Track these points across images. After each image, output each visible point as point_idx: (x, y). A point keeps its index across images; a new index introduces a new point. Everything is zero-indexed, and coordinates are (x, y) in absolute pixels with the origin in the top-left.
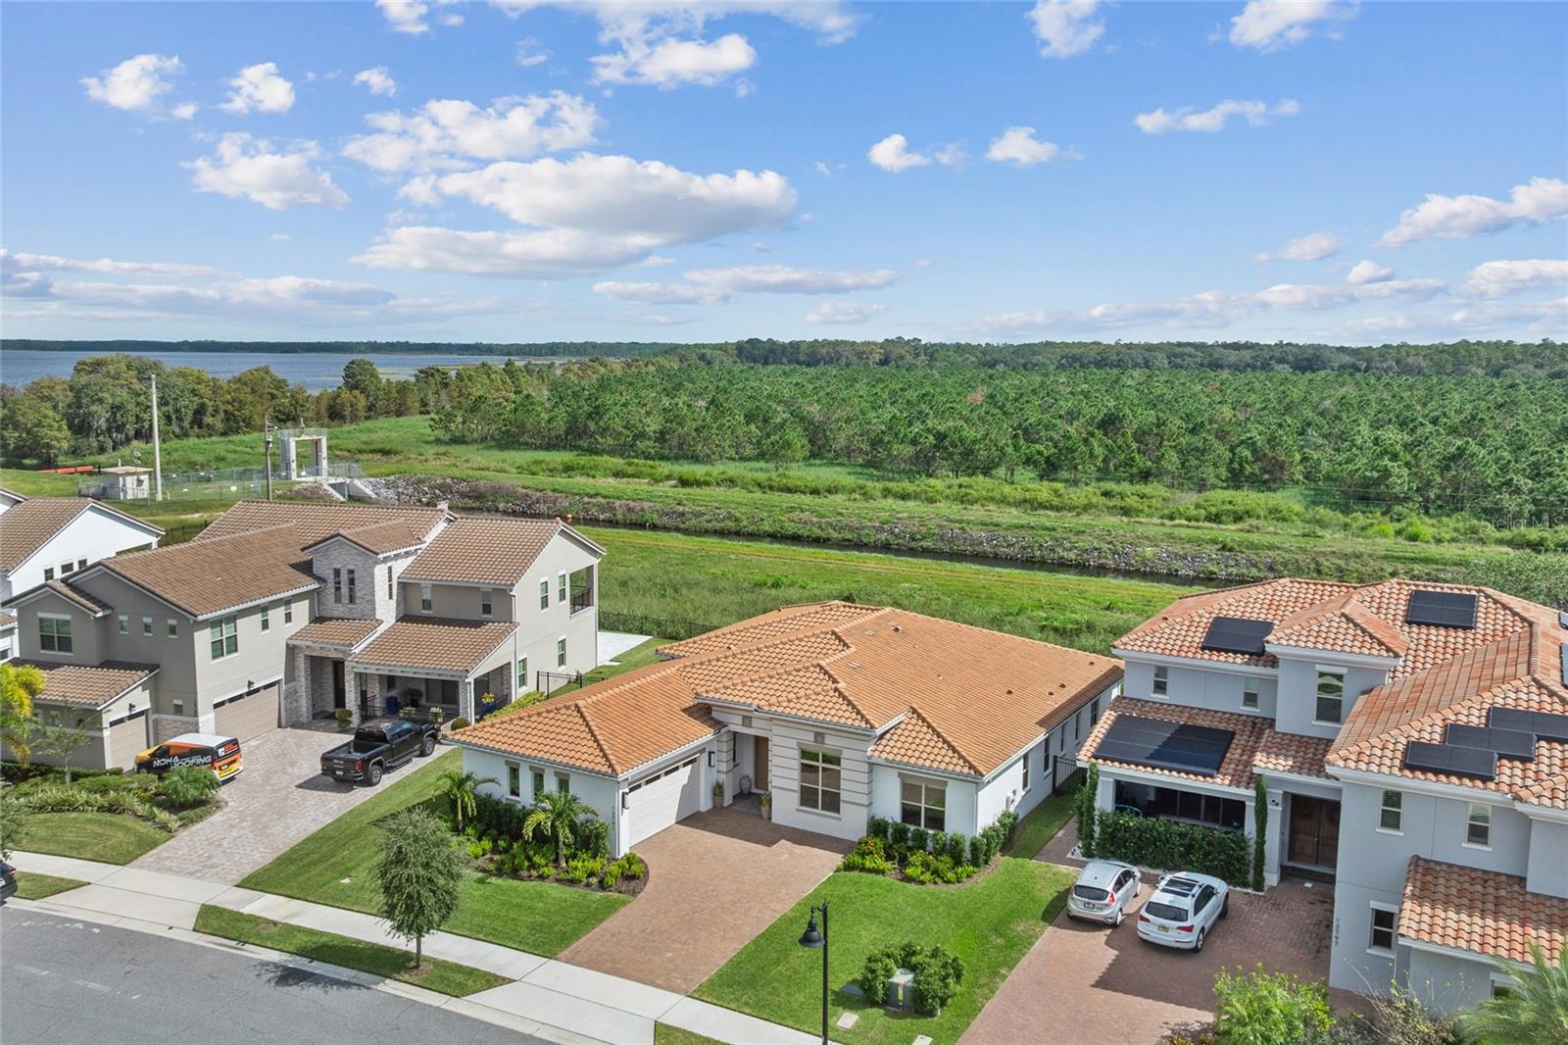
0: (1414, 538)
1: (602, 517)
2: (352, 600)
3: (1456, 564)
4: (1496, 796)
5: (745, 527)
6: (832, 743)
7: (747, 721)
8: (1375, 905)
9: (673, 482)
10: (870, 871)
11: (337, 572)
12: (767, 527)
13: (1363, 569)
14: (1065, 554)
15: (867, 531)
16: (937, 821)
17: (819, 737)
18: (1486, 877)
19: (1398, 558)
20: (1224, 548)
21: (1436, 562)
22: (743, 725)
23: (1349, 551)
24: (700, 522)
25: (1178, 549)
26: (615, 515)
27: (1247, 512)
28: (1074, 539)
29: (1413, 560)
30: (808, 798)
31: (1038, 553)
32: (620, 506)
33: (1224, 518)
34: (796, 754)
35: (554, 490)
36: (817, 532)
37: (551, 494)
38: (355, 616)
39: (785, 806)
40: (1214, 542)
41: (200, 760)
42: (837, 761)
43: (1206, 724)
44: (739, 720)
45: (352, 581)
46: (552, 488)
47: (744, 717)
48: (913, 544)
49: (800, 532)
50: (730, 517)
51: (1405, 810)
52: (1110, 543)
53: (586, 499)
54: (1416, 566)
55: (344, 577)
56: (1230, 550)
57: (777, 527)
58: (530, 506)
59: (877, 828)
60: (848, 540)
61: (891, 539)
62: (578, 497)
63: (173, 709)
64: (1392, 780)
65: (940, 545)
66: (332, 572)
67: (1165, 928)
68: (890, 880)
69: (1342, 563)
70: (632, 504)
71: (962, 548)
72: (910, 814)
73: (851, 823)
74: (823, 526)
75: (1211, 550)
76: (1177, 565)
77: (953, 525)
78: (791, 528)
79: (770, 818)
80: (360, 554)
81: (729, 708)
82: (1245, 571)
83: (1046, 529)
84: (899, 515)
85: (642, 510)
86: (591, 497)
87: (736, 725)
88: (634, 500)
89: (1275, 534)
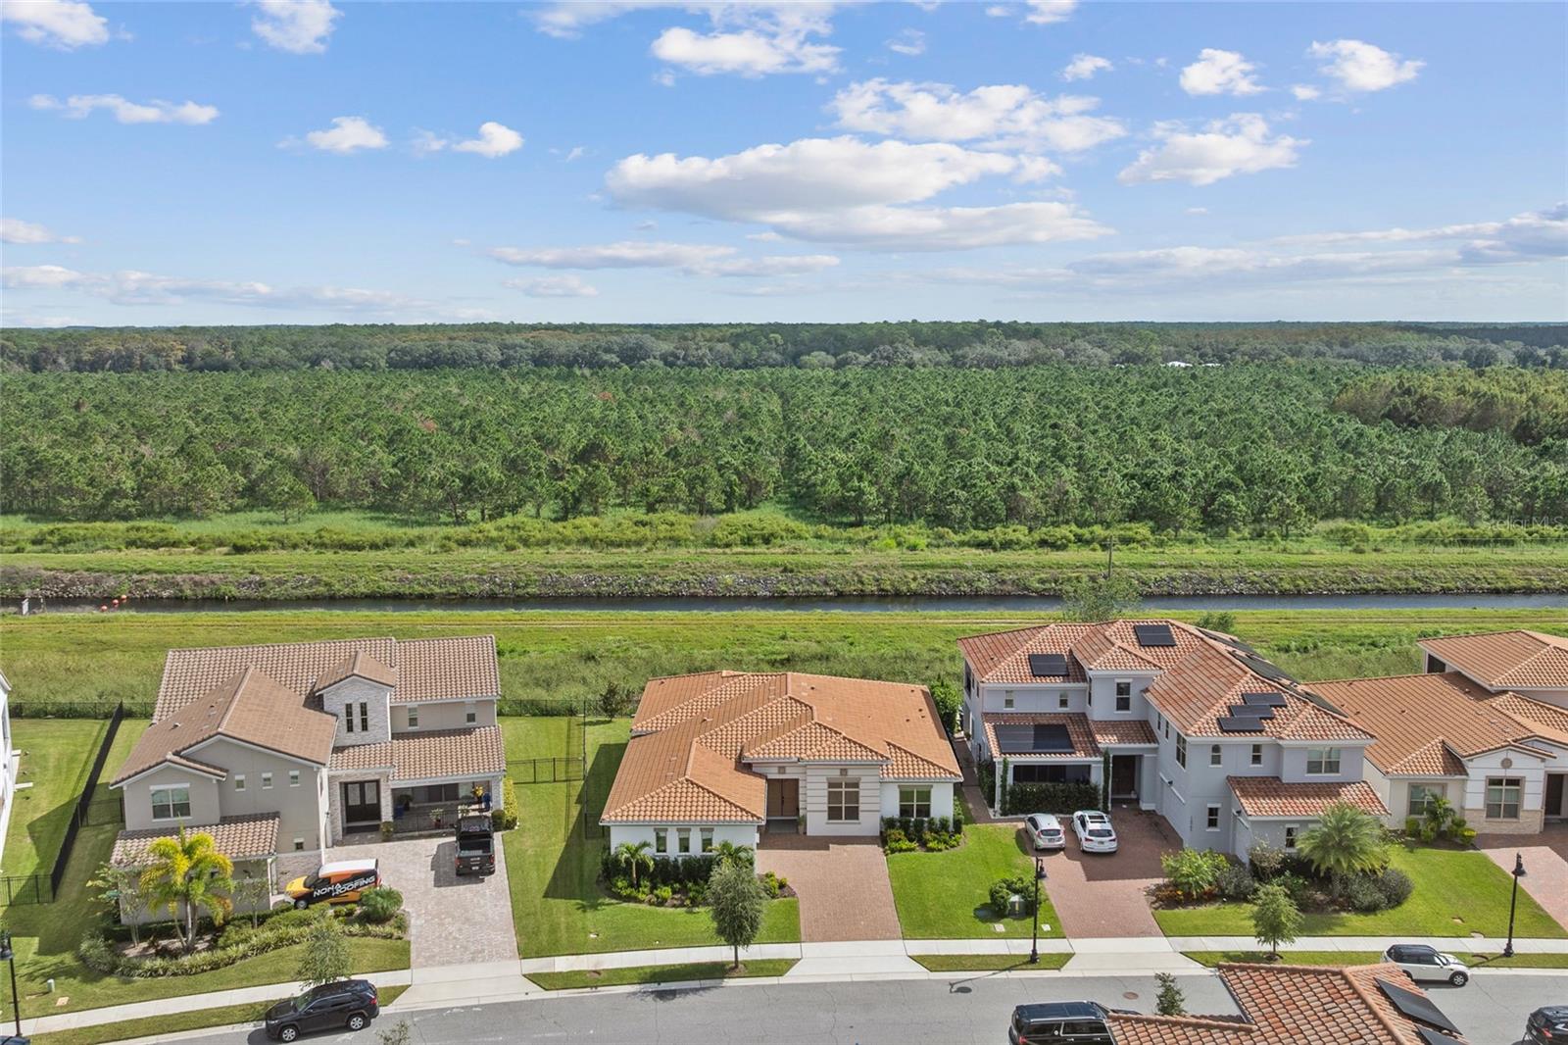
0: (913, 548)
1: (165, 594)
2: (365, 728)
3: (953, 567)
4: (1267, 739)
5: (339, 590)
6: (852, 773)
7: (782, 769)
8: (1210, 805)
9: (225, 549)
10: (906, 850)
11: (349, 707)
12: (362, 589)
13: (893, 577)
14: (659, 587)
15: (469, 583)
16: (925, 811)
17: (844, 772)
18: (1263, 780)
19: (913, 566)
20: (785, 570)
21: (939, 567)
22: (779, 773)
23: (876, 563)
24: (286, 590)
25: (749, 574)
26: (181, 591)
27: (772, 535)
28: (660, 572)
29: (924, 566)
30: (834, 813)
31: (636, 589)
32: (184, 581)
33: (755, 541)
34: (826, 786)
35: (88, 570)
36: (418, 589)
37: (86, 574)
38: (368, 742)
39: (817, 822)
40: (776, 565)
41: (363, 882)
42: (856, 785)
43: (1045, 722)
44: (776, 770)
45: (364, 712)
46: (85, 567)
47: (780, 767)
48: (520, 592)
49: (401, 590)
50: (318, 582)
51: (1223, 753)
52: (693, 574)
53: (135, 577)
54: (928, 572)
55: (356, 711)
56: (792, 571)
57: (373, 587)
58: (64, 590)
59: (889, 823)
60: (455, 594)
61: (497, 589)
62: (124, 576)
63: (294, 847)
64: (1214, 739)
65: (544, 590)
66: (344, 707)
67: (1102, 843)
68: (920, 853)
69: (875, 573)
70: (197, 578)
71: (566, 591)
72: (905, 811)
73: (869, 823)
74: (422, 582)
75: (775, 573)
76: (755, 588)
77: (548, 571)
78: (389, 587)
79: (805, 833)
80: (372, 688)
81: (768, 764)
82: (808, 587)
83: (634, 566)
84: (493, 565)
85: (213, 582)
86: (140, 573)
87: (774, 774)
88: (196, 573)
89: (814, 553)
